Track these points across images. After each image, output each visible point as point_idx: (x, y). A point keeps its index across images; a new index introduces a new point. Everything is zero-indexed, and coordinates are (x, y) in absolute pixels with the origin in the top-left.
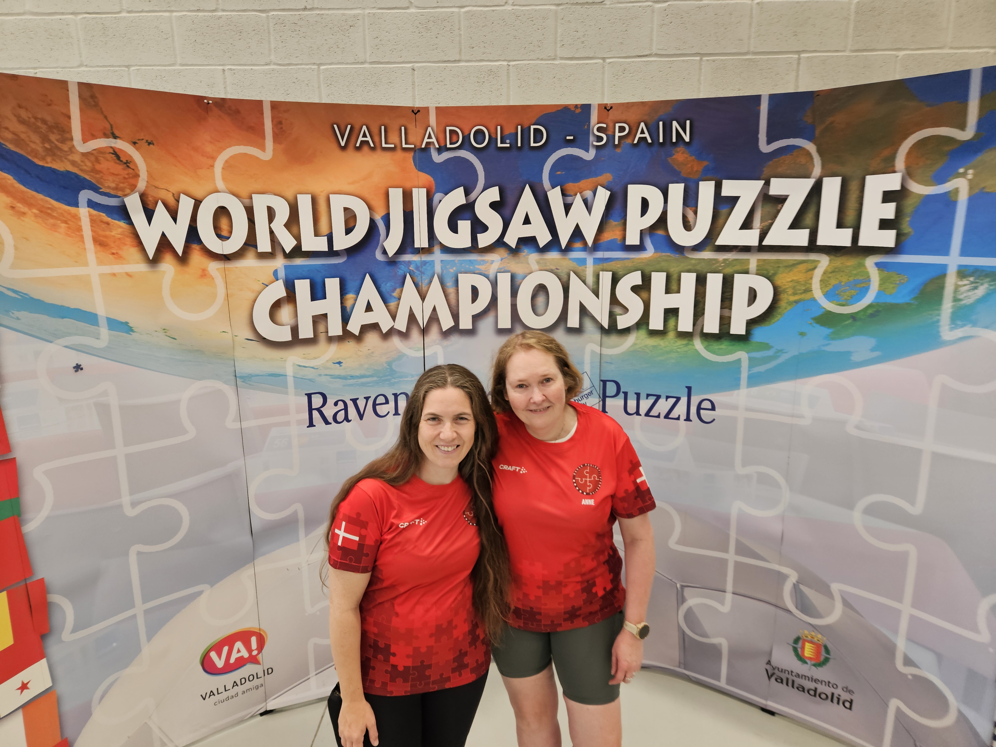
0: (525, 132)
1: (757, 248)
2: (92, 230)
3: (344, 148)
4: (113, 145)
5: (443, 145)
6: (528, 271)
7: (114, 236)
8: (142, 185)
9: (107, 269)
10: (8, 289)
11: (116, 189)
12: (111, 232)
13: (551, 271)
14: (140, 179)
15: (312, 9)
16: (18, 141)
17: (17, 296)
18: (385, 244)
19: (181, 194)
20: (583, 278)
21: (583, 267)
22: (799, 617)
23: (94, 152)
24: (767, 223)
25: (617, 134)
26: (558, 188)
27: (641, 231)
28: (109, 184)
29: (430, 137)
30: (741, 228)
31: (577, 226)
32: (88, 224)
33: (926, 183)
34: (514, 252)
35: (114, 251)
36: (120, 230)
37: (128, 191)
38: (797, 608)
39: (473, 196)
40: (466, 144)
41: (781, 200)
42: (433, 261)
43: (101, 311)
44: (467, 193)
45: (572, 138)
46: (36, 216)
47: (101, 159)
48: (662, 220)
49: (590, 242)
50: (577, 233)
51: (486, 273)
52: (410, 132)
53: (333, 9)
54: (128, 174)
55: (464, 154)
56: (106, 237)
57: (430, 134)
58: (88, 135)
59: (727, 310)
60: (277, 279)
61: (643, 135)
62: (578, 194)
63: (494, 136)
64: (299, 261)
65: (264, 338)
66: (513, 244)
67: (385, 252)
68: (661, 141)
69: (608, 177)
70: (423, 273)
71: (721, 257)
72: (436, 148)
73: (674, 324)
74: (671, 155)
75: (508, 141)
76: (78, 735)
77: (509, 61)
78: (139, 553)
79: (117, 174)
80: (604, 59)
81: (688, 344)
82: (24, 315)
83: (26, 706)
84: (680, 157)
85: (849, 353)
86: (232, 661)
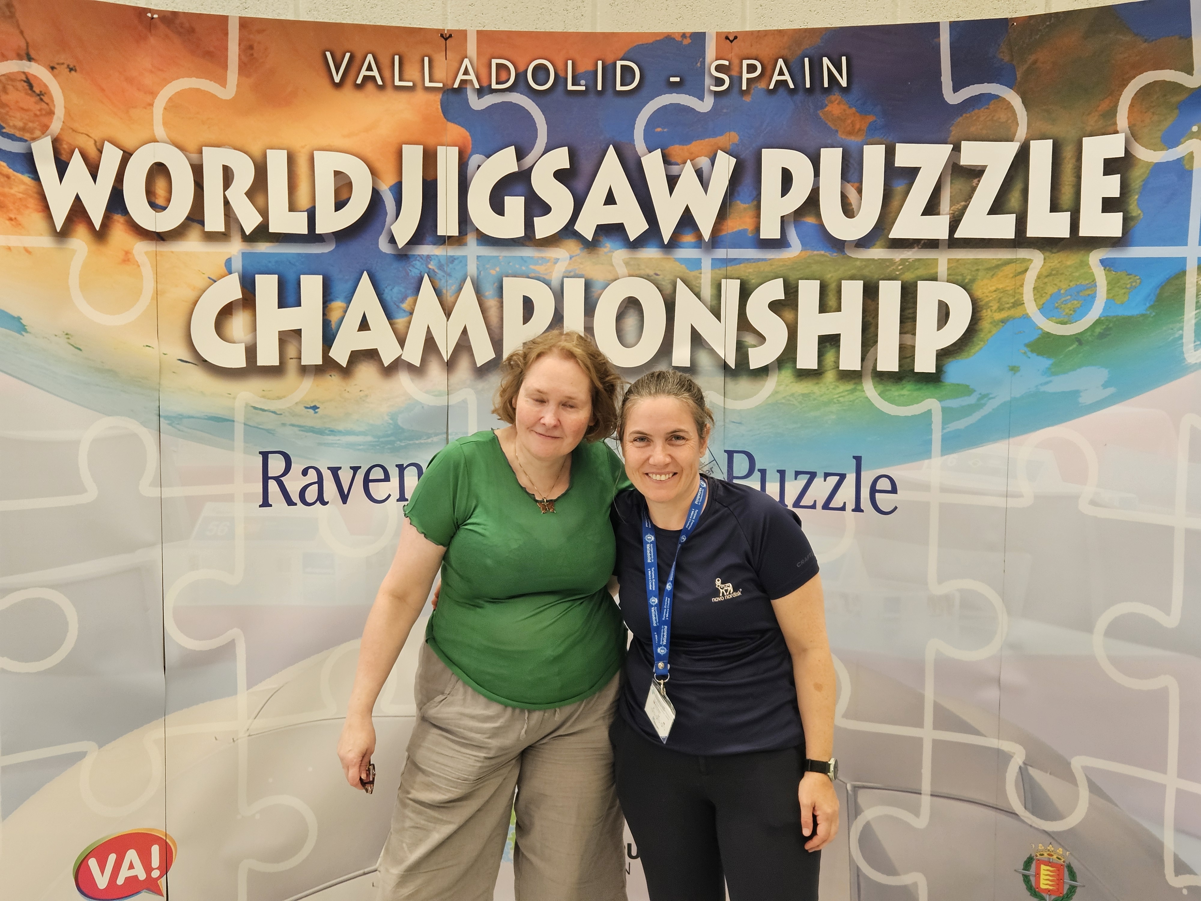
0: (609, 70)
1: (947, 242)
3: (338, 86)
5: (485, 84)
6: (611, 277)
13: (647, 278)
18: (392, 228)
19: (106, 143)
20: (697, 289)
21: (696, 273)
22: (1029, 822)
24: (959, 206)
25: (745, 76)
26: (658, 152)
27: (782, 217)
29: (466, 73)
30: (923, 214)
31: (687, 209)
34: (590, 246)
38: (1025, 808)
39: (528, 160)
40: (520, 85)
41: (976, 172)
42: (465, 257)
44: (520, 156)
45: (678, 79)
47: (10, 87)
48: (812, 203)
49: (706, 235)
50: (687, 220)
51: (547, 277)
52: (437, 64)
55: (517, 98)
57: (467, 70)
59: (908, 336)
60: (230, 273)
61: (781, 78)
62: (689, 161)
63: (561, 74)
64: (264, 247)
65: (206, 361)
66: (589, 236)
67: (392, 240)
68: (808, 85)
69: (732, 138)
70: (449, 275)
71: (898, 255)
72: (475, 89)
73: (833, 359)
74: (823, 107)
75: (583, 82)
81: (854, 390)
84: (835, 108)
85: (1076, 393)
86: (120, 881)
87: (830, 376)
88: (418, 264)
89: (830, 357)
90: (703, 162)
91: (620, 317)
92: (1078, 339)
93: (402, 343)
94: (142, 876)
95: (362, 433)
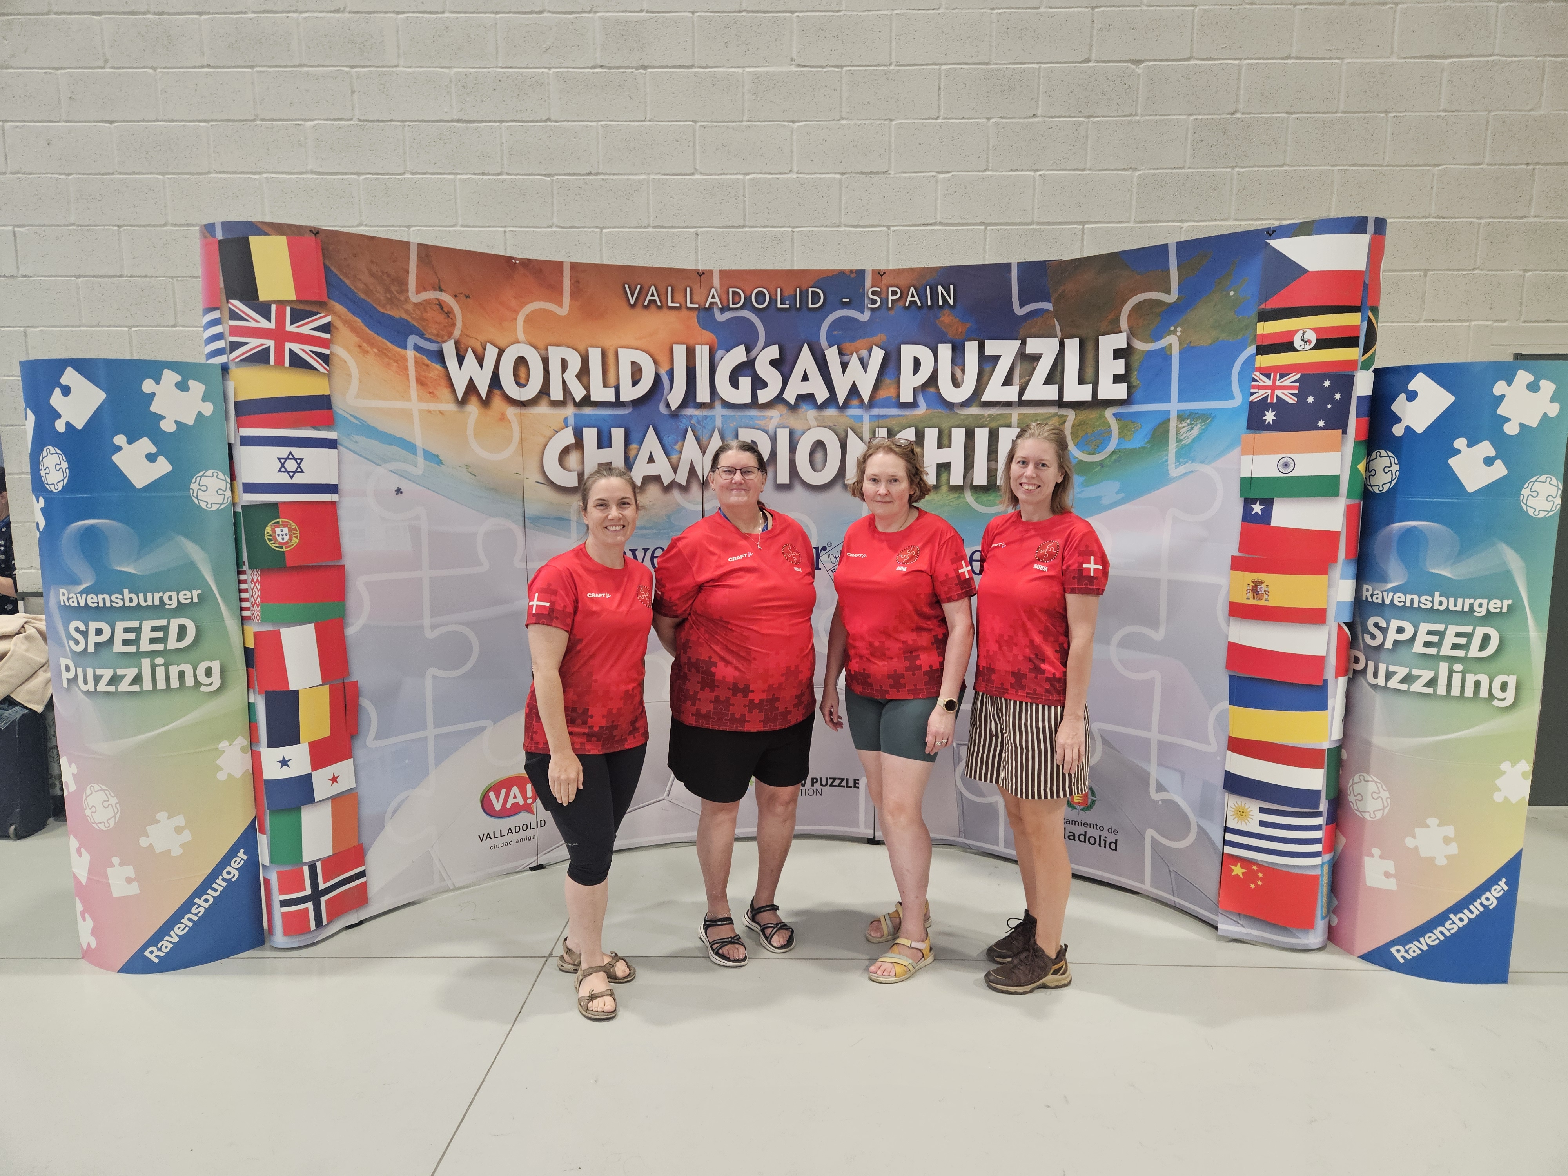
0: (804, 294)
1: (1017, 403)
2: (416, 371)
3: (632, 306)
4: (439, 297)
5: (725, 304)
6: (806, 427)
7: (431, 377)
8: (457, 333)
9: (425, 406)
10: (352, 416)
11: (437, 335)
12: (430, 373)
13: (829, 428)
14: (456, 327)
15: (597, 174)
16: (368, 291)
17: (358, 423)
18: (668, 397)
19: (488, 344)
20: (860, 434)
21: (860, 424)
23: (424, 303)
24: (1025, 380)
25: (890, 298)
26: (836, 347)
27: (914, 388)
28: (432, 330)
29: (713, 297)
30: (1003, 385)
31: (854, 383)
32: (414, 364)
33: (1147, 341)
34: (793, 408)
35: (431, 391)
36: (437, 372)
37: (446, 338)
39: (753, 353)
40: (747, 305)
41: (1036, 358)
42: (714, 416)
43: (419, 442)
44: (748, 351)
45: (847, 300)
46: (376, 355)
47: (428, 308)
48: (933, 379)
49: (866, 400)
50: (854, 391)
51: (765, 428)
52: (694, 292)
53: (619, 174)
54: (448, 323)
55: (746, 314)
56: (426, 377)
57: (713, 295)
58: (421, 288)
59: (993, 463)
60: (567, 427)
61: (913, 299)
62: (855, 353)
63: (774, 297)
64: (588, 411)
65: (553, 483)
67: (668, 406)
68: (929, 304)
69: (882, 337)
70: (704, 427)
71: (987, 412)
72: (718, 308)
73: (946, 478)
74: (938, 318)
75: (787, 302)
76: (372, 844)
77: (794, 227)
78: (434, 677)
79: (440, 323)
80: (888, 227)
81: (959, 498)
82: (362, 440)
83: (333, 798)
84: (946, 319)
85: (1099, 498)
86: (509, 806)
87: (944, 489)
88: (684, 421)
89: (944, 477)
91: (812, 453)
92: (1101, 464)
93: (675, 470)
94: (522, 802)
95: (651, 528)
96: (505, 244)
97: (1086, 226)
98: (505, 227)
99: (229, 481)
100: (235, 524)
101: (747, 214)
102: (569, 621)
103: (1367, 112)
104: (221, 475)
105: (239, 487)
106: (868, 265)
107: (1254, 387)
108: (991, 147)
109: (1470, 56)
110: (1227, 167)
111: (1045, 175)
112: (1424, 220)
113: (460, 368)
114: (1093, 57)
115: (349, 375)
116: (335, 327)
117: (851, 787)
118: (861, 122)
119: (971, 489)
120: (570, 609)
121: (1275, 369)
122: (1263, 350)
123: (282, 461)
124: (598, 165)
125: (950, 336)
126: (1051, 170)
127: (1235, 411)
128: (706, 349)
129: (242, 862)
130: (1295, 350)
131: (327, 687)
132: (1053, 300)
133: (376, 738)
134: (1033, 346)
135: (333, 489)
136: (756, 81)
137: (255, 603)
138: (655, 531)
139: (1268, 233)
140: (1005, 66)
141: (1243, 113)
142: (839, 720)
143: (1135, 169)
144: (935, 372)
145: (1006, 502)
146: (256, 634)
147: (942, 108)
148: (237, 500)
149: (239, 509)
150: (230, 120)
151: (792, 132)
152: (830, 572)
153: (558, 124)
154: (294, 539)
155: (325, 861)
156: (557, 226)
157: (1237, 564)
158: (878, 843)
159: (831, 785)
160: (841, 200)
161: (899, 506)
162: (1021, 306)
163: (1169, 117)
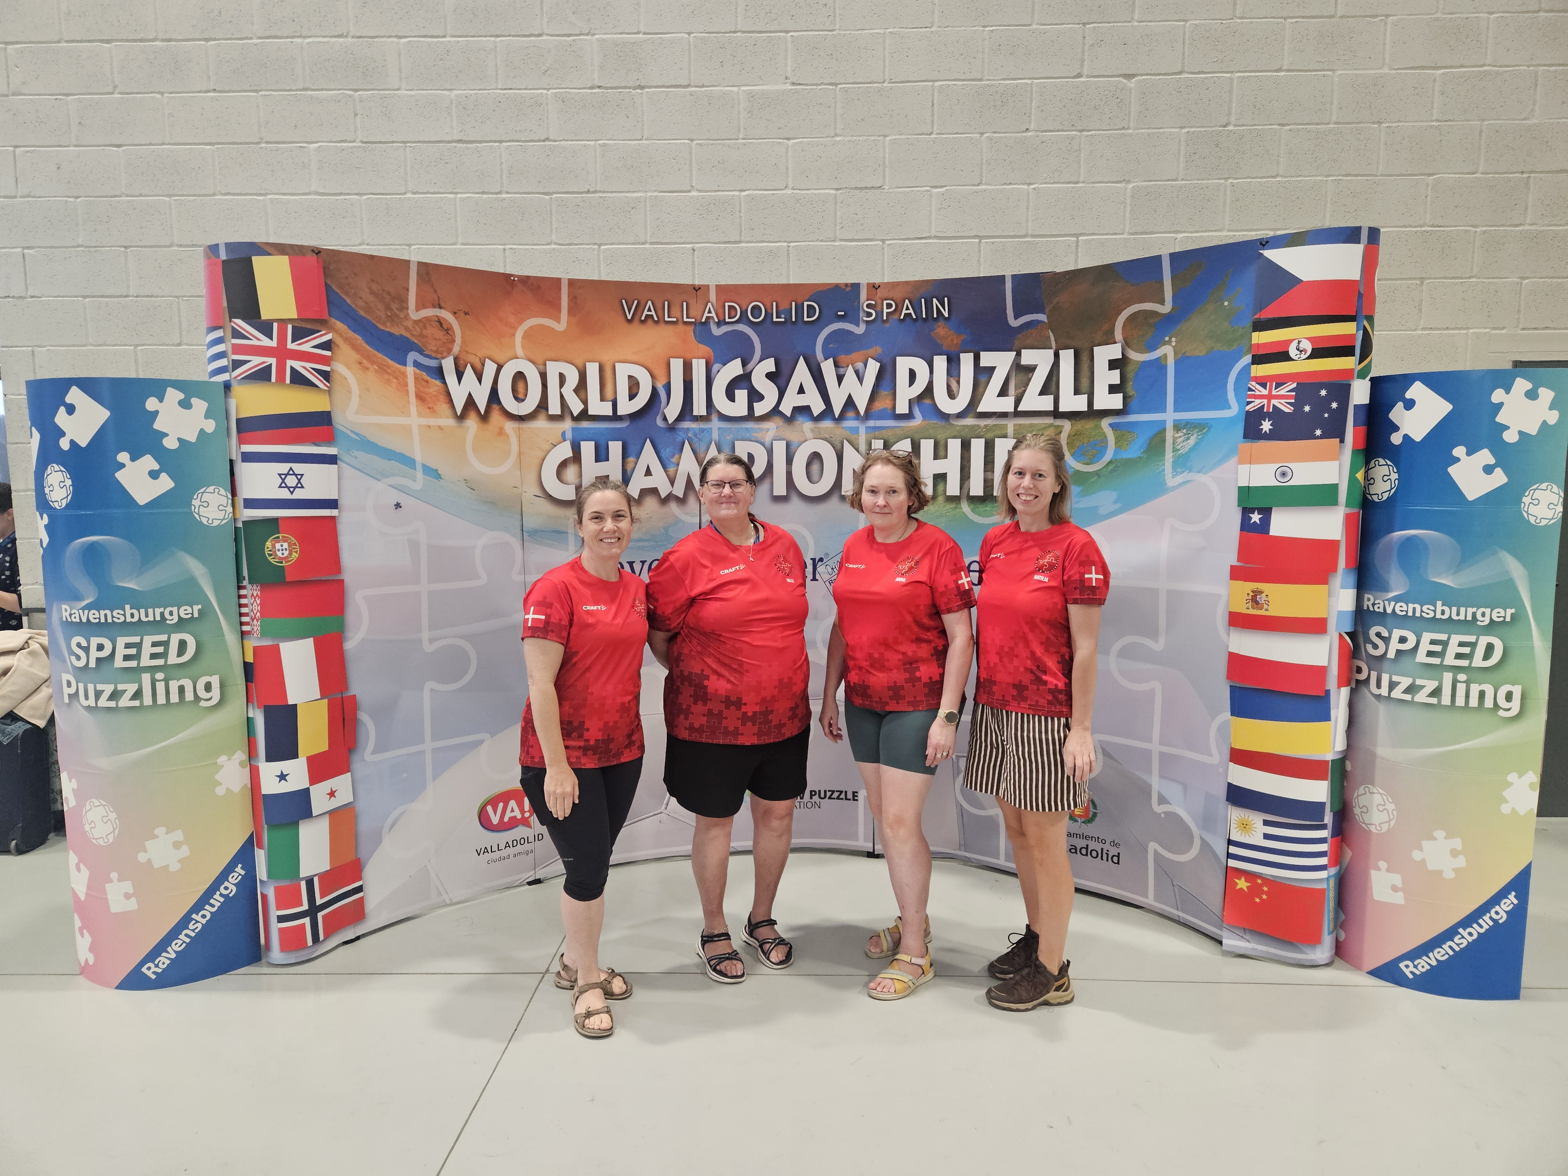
0: (799, 308)
1: (1013, 414)
2: (415, 387)
3: (630, 321)
4: (438, 314)
5: (722, 319)
6: (802, 439)
7: (430, 393)
8: (456, 349)
9: (424, 421)
10: (352, 431)
11: (436, 352)
12: (429, 389)
13: (825, 439)
14: (456, 344)
15: (595, 192)
16: (368, 309)
17: (358, 438)
18: (665, 411)
19: (487, 359)
20: (857, 446)
21: (856, 436)
23: (424, 320)
24: (1020, 391)
25: (885, 311)
26: (831, 361)
27: (909, 400)
28: (432, 347)
29: (710, 312)
30: (999, 395)
31: (850, 395)
32: (413, 380)
33: (1142, 352)
34: (789, 420)
35: (430, 406)
36: (436, 388)
37: (445, 354)
39: (749, 367)
40: (743, 319)
41: (1031, 369)
42: (711, 429)
43: (418, 458)
44: (744, 364)
45: (843, 313)
46: (376, 372)
47: (428, 325)
48: (929, 390)
49: (862, 412)
50: (850, 403)
51: (762, 441)
52: (691, 306)
53: (616, 192)
54: (447, 340)
55: (742, 327)
56: (425, 393)
57: (710, 309)
58: (420, 305)
59: (990, 473)
60: (565, 441)
61: (908, 312)
62: (850, 365)
63: (769, 311)
64: (585, 424)
65: (551, 496)
66: (788, 413)
67: (665, 419)
68: (924, 316)
69: (877, 350)
70: (701, 440)
71: (983, 422)
72: (715, 322)
73: (942, 489)
74: (933, 330)
75: (783, 316)
76: (369, 859)
77: (789, 242)
78: (432, 690)
79: (439, 340)
80: (883, 241)
81: (956, 508)
82: (361, 454)
83: (332, 813)
84: (941, 330)
85: (1096, 508)
86: (506, 819)
87: (941, 499)
88: (681, 433)
89: (940, 487)
90: (860, 365)
91: (809, 465)
92: (1097, 474)
93: (672, 483)
94: (519, 816)
95: (648, 540)
96: (505, 261)
97: (1080, 238)
98: (504, 244)
99: (230, 497)
100: (236, 540)
101: (743, 229)
102: (565, 634)
103: (1359, 123)
104: (222, 491)
105: (240, 503)
106: (863, 278)
107: (1250, 396)
108: (984, 162)
109: (1462, 66)
110: (1220, 179)
111: (1038, 188)
112: (1419, 229)
113: (459, 383)
114: (1085, 72)
115: (349, 392)
116: (335, 343)
117: (850, 800)
118: (855, 138)
119: (967, 500)
120: (565, 622)
121: (1271, 378)
122: (1259, 359)
123: (283, 477)
124: (596, 183)
125: (945, 348)
126: (1045, 183)
127: (1231, 421)
128: (703, 362)
129: (240, 877)
130: (1289, 359)
131: (325, 701)
132: (1047, 311)
133: (374, 752)
134: (1028, 357)
135: (333, 504)
136: (751, 99)
137: (255, 617)
138: (652, 543)
139: (1261, 244)
140: (998, 82)
141: (1235, 126)
142: (839, 732)
143: (1129, 182)
144: (930, 383)
145: (1004, 513)
146: (256, 649)
147: (935, 123)
148: (238, 516)
149: (240, 525)
150: (232, 143)
151: (787, 150)
152: (827, 583)
153: (557, 143)
154: (294, 553)
155: (323, 876)
156: (556, 244)
157: (1236, 574)
158: (878, 856)
159: (830, 798)
160: (835, 217)
161: (898, 517)
162: (1016, 318)
163: (1161, 130)
